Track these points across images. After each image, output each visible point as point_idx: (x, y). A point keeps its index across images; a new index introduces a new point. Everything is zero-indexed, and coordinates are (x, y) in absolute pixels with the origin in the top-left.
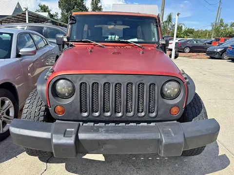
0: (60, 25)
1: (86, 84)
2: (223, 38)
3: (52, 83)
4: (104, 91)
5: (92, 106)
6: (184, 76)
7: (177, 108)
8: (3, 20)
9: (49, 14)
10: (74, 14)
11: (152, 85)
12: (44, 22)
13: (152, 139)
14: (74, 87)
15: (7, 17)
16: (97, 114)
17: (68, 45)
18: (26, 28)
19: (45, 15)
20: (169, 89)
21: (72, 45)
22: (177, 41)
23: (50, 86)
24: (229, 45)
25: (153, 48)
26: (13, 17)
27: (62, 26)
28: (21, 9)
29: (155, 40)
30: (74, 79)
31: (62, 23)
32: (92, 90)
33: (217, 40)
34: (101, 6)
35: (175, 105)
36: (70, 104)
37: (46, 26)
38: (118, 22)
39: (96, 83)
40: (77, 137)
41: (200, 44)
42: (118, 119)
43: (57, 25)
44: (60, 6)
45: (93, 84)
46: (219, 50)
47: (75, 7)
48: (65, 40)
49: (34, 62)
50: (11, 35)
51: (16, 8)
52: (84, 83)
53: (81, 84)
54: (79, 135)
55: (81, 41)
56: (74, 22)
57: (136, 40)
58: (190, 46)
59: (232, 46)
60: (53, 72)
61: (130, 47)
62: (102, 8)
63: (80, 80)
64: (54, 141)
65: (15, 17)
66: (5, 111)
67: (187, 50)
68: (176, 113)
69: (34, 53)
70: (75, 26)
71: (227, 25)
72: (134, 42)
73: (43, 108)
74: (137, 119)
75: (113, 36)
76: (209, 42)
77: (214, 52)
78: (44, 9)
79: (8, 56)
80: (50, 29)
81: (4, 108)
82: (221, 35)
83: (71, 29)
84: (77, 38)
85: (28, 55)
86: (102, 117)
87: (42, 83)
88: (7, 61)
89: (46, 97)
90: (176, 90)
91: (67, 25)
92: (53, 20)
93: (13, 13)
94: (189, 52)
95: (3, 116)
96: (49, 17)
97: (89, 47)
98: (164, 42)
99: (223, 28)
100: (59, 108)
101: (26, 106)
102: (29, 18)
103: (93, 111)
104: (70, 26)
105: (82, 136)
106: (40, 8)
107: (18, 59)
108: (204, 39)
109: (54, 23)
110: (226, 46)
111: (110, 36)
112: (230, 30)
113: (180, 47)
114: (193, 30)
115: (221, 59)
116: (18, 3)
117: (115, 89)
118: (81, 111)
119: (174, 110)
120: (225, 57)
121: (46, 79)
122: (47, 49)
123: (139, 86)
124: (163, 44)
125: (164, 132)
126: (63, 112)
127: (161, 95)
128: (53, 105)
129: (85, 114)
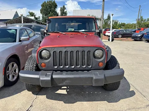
0: (42, 24)
1: (56, 52)
2: (143, 28)
3: (39, 52)
4: (65, 55)
5: (59, 63)
6: (106, 47)
7: (102, 63)
8: (7, 22)
9: (35, 17)
10: (50, 18)
11: (89, 52)
12: (32, 22)
13: (89, 77)
14: (50, 54)
15: (10, 20)
16: (62, 67)
17: (47, 34)
18: (22, 26)
19: (33, 18)
20: (97, 54)
21: (49, 34)
22: (113, 31)
23: (39, 53)
24: (145, 32)
25: (93, 34)
26: (13, 20)
27: (43, 24)
28: (18, 15)
29: (94, 30)
30: (50, 50)
31: (43, 23)
32: (59, 55)
33: (139, 29)
34: (66, 12)
35: (101, 62)
36: (49, 62)
37: (33, 24)
38: (73, 21)
39: (61, 51)
40: (52, 77)
41: (128, 32)
42: (72, 69)
43: (40, 24)
44: (41, 12)
45: (60, 52)
46: (139, 35)
47: (51, 13)
48: (45, 31)
49: (27, 45)
50: (16, 30)
51: (15, 14)
52: (55, 51)
53: (54, 52)
54: (53, 76)
55: (54, 32)
56: (50, 22)
57: (84, 30)
58: (122, 34)
59: (147, 32)
60: (40, 47)
61: (80, 34)
62: (67, 12)
63: (53, 50)
64: (41, 79)
65: (15, 20)
66: (14, 70)
67: (120, 36)
68: (102, 65)
69: (28, 39)
70: (50, 24)
71: (145, 20)
72: (82, 32)
73: (35, 65)
74: (82, 69)
75: (71, 29)
76: (134, 31)
77: (136, 37)
78: (32, 14)
79: (15, 41)
80: (36, 26)
81: (13, 68)
82: (142, 26)
83: (48, 26)
84: (52, 30)
85: (25, 41)
86: (65, 68)
87: (35, 52)
88: (14, 44)
89: (36, 59)
90: (101, 54)
91: (46, 23)
92: (37, 21)
93: (14, 18)
94: (122, 37)
95: (12, 73)
96: (35, 19)
97: (58, 35)
98: (98, 31)
99: (142, 22)
100: (43, 64)
101: (26, 64)
102: (23, 20)
103: (60, 66)
104: (48, 24)
105: (54, 76)
106: (29, 14)
107: (20, 43)
108: (131, 29)
109: (38, 23)
110: (144, 33)
111: (69, 29)
112: (147, 23)
113: (116, 34)
114: (125, 24)
115: (141, 41)
116: (16, 12)
117: (70, 54)
118: (54, 66)
119: (100, 64)
120: (143, 39)
121: (37, 50)
122: (34, 38)
123: (82, 52)
124: (98, 32)
125: (94, 74)
126: (45, 66)
127: (94, 57)
128: (40, 63)
129: (56, 67)
